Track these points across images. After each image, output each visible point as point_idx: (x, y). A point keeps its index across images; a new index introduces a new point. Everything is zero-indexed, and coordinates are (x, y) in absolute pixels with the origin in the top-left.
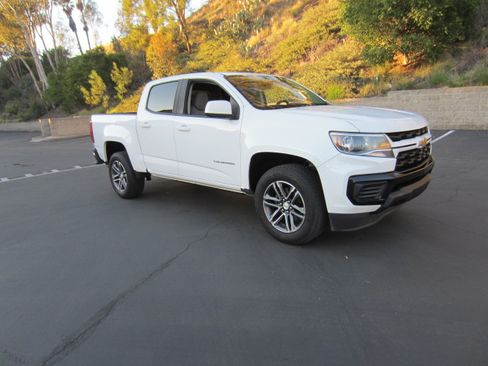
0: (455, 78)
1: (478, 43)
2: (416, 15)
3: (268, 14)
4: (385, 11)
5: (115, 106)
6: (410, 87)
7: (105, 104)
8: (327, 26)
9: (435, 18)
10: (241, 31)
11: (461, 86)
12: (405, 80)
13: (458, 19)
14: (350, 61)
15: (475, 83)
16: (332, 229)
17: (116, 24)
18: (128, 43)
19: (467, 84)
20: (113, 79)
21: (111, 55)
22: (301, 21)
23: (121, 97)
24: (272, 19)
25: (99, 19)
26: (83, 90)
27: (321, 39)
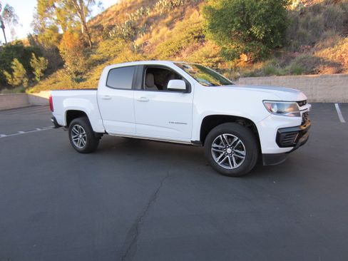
0: (280, 70)
1: (290, 49)
2: (255, 30)
3: (148, 23)
4: (236, 26)
5: (33, 86)
6: (252, 75)
7: (25, 85)
8: (193, 34)
9: (266, 33)
10: (129, 34)
11: (284, 75)
12: (248, 71)
13: (279, 34)
14: (211, 57)
15: (292, 73)
16: (264, 164)
17: (32, 25)
18: (42, 39)
19: (288, 74)
20: (32, 66)
21: (29, 47)
22: (173, 30)
23: (38, 80)
24: (151, 27)
25: (15, 20)
26: (6, 73)
27: (189, 42)
